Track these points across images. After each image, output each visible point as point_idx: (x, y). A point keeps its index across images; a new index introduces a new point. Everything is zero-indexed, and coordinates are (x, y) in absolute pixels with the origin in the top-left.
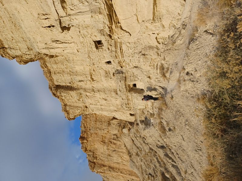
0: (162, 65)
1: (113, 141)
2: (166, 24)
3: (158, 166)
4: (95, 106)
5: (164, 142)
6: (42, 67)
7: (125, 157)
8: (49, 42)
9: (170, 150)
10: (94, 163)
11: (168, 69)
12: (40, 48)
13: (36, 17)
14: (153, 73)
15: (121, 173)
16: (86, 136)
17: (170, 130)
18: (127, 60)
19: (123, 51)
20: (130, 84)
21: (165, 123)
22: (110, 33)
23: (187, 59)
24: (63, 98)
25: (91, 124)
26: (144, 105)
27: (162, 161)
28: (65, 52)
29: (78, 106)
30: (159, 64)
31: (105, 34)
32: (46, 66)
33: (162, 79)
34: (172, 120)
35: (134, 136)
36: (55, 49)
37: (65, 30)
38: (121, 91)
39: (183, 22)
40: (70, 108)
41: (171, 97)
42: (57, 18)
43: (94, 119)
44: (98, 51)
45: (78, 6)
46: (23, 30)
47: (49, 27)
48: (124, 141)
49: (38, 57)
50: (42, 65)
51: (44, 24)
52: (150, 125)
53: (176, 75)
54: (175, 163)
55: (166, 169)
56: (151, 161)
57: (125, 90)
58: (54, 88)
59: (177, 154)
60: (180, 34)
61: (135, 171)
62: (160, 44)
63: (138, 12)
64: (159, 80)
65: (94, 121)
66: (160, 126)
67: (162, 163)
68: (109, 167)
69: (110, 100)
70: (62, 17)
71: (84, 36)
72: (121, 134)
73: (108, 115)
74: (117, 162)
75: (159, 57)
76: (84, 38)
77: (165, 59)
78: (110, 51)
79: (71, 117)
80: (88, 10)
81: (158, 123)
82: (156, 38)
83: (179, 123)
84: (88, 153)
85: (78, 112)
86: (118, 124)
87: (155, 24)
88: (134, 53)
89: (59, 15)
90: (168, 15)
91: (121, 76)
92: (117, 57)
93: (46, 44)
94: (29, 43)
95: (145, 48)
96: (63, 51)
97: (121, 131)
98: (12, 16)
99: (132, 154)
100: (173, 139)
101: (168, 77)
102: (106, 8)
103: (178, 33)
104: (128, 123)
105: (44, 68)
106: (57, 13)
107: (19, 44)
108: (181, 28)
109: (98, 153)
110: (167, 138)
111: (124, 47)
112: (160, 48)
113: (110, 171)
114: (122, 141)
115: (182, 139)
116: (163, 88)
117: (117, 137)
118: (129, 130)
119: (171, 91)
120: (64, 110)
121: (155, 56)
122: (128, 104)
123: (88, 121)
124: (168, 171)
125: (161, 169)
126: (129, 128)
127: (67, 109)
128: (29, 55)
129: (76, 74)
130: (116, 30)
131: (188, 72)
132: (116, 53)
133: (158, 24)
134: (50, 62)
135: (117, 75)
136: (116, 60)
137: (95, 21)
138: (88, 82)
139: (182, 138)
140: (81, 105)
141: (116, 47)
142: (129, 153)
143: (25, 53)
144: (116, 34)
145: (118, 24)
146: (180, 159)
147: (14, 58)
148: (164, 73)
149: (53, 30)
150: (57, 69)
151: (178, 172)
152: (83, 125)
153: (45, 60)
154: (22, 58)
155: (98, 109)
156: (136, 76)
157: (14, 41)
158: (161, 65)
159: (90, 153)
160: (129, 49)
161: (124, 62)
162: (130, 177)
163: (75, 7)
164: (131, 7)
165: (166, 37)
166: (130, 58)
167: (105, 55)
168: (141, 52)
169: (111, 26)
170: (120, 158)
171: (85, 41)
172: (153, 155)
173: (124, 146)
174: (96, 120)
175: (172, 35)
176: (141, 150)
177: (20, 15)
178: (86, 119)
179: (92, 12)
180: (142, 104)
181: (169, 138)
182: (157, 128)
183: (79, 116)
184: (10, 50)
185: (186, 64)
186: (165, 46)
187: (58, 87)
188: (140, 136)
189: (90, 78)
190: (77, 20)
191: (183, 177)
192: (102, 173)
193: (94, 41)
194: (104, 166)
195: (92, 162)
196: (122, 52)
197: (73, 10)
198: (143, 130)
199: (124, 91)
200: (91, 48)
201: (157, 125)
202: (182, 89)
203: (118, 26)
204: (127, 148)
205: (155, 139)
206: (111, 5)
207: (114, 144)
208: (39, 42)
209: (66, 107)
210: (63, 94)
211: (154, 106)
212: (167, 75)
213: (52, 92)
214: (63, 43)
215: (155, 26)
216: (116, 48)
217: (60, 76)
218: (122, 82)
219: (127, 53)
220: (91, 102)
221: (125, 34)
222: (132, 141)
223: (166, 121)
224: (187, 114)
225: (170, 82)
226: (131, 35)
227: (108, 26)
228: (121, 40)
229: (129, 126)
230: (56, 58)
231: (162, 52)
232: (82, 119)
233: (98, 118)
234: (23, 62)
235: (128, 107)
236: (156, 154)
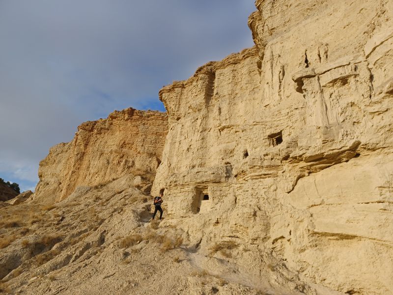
0: (236, 246)
1: (124, 161)
2: (307, 255)
3: (73, 233)
4: (179, 133)
5: (109, 244)
6: (244, 51)
7: (98, 179)
8: (282, 61)
9: (95, 254)
10: (92, 130)
11: (229, 256)
12: (273, 47)
13: (322, 41)
14: (224, 230)
15: (73, 172)
16: (134, 117)
17: (126, 254)
18: (248, 185)
19: (262, 180)
20: (208, 190)
21: (138, 247)
22: (292, 158)
23: (239, 290)
24: (194, 83)
25: (153, 126)
26: (173, 212)
27: (81, 239)
28: (266, 86)
29: (181, 106)
30: (238, 241)
31: (290, 149)
32: (246, 56)
33: (213, 244)
34: (142, 258)
35: (127, 194)
36: (271, 70)
37: (298, 85)
38: (197, 174)
39: (309, 287)
40: (178, 93)
41: (180, 259)
42: (317, 71)
43: (161, 131)
44: (266, 137)
45: (337, 105)
46: (301, 22)
47: (306, 61)
48: (122, 178)
49: (260, 44)
50: (247, 51)
51: (311, 54)
52: (139, 221)
53: (215, 269)
54: (73, 261)
55: (66, 245)
56: (82, 221)
57: (198, 181)
58: (211, 70)
59: (86, 265)
60: (288, 279)
61: (73, 195)
62: (273, 243)
63: (327, 206)
64: (212, 239)
65: (158, 131)
66: (135, 238)
67: (77, 239)
68: (84, 153)
69: (188, 157)
70: (319, 79)
71: (289, 116)
72: (133, 174)
73: (163, 153)
74: (91, 166)
75: (251, 241)
76: (287, 116)
77: (246, 250)
78: (263, 157)
79: (163, 94)
80: (331, 122)
81: (140, 234)
82: (282, 237)
83: (135, 270)
84: (108, 120)
85: (172, 105)
86: (151, 170)
87: (306, 235)
88: (258, 198)
89: (322, 74)
90: (321, 259)
91: (223, 175)
92: (252, 169)
93: (279, 56)
94: (281, 30)
95: (266, 217)
96: (268, 83)
97: (138, 173)
98: (324, 4)
99: (99, 191)
100: (110, 260)
101: (216, 255)
102: (335, 151)
103: (290, 277)
104: (149, 185)
105: (242, 54)
106: (326, 72)
107: (279, 15)
108: (299, 283)
109: (106, 136)
110: (113, 250)
111: (268, 181)
112: (267, 243)
113: (77, 155)
114: (122, 175)
115: (108, 275)
116: (198, 245)
117: (129, 166)
118: (138, 187)
119: (189, 260)
120: (175, 85)
121: (252, 233)
122: (176, 185)
123: (158, 122)
124: (61, 248)
125: (68, 237)
126: (142, 187)
127: (176, 89)
128: (263, 30)
129: (232, 103)
130: (297, 168)
131: (218, 290)
132: (259, 166)
133: (306, 241)
134: (252, 63)
135: (225, 169)
136: (248, 167)
137: (311, 133)
138: (218, 122)
139: (110, 274)
140: (182, 110)
141: (270, 167)
142: (102, 186)
143: (265, 24)
144: (290, 168)
145: (307, 171)
146: (77, 269)
147: (258, 8)
148: (223, 248)
149: (301, 67)
150: (240, 74)
151: (57, 265)
152: (152, 113)
153: (255, 55)
154: (259, 20)
155: (173, 137)
156: (222, 201)
157: (285, 8)
158: (236, 244)
159: (107, 124)
160: (266, 190)
161: (244, 179)
162: (65, 187)
163: (335, 101)
164: (335, 195)
165: (285, 255)
166: (250, 191)
167: (258, 149)
168: (260, 209)
169: (304, 159)
170: (96, 170)
171: (282, 117)
172: (92, 225)
173: (115, 177)
174: (158, 134)
175: (287, 266)
176: (103, 205)
177: (326, 16)
178: (161, 118)
179: (327, 128)
180: (174, 209)
181: (114, 253)
182: (133, 233)
183: (165, 107)
184: (270, 3)
185: (231, 288)
186: (269, 252)
187: (212, 75)
188: (126, 205)
189: (225, 125)
190: (313, 104)
191: (48, 273)
192: (76, 142)
193: (281, 131)
194: (86, 145)
195: (93, 127)
196: (261, 178)
197: (331, 97)
198: (133, 209)
199: (197, 179)
200: (271, 128)
201: (137, 232)
202: (190, 278)
203: (304, 171)
204: (110, 182)
205: (117, 228)
206: (339, 161)
207: (119, 162)
208: (282, 45)
209: (180, 87)
210: (200, 82)
211: (170, 230)
212: (219, 255)
213: (204, 67)
214: (280, 82)
215: (303, 235)
216: (267, 167)
217: (229, 79)
218: (212, 176)
219: (259, 185)
220: (186, 126)
221: (290, 183)
222: (120, 191)
223: (142, 248)
224: (148, 286)
225: (206, 259)
226: (289, 193)
227: (304, 154)
228: (281, 177)
229: (145, 187)
230: (258, 72)
231: (258, 246)
232: (162, 112)
233: (161, 137)
234: (252, 22)
235: (171, 185)
236: (93, 229)
